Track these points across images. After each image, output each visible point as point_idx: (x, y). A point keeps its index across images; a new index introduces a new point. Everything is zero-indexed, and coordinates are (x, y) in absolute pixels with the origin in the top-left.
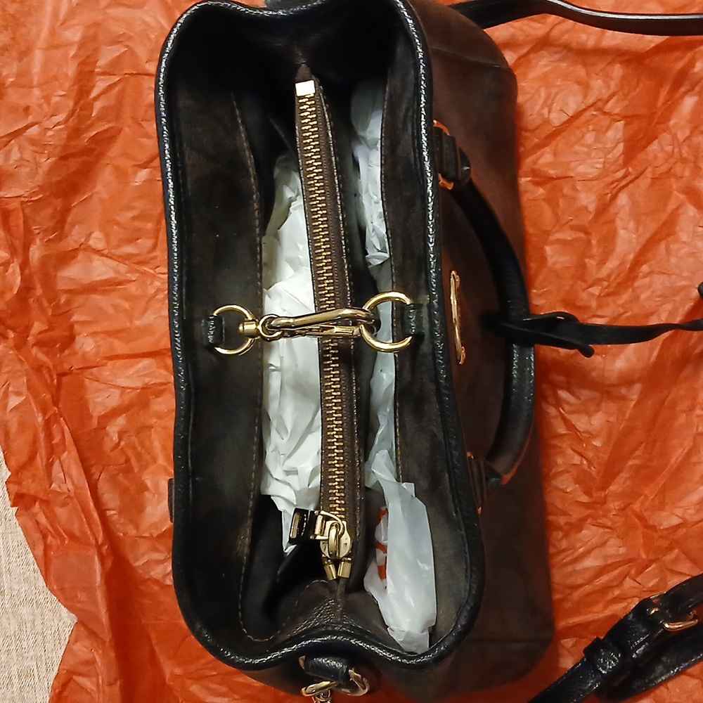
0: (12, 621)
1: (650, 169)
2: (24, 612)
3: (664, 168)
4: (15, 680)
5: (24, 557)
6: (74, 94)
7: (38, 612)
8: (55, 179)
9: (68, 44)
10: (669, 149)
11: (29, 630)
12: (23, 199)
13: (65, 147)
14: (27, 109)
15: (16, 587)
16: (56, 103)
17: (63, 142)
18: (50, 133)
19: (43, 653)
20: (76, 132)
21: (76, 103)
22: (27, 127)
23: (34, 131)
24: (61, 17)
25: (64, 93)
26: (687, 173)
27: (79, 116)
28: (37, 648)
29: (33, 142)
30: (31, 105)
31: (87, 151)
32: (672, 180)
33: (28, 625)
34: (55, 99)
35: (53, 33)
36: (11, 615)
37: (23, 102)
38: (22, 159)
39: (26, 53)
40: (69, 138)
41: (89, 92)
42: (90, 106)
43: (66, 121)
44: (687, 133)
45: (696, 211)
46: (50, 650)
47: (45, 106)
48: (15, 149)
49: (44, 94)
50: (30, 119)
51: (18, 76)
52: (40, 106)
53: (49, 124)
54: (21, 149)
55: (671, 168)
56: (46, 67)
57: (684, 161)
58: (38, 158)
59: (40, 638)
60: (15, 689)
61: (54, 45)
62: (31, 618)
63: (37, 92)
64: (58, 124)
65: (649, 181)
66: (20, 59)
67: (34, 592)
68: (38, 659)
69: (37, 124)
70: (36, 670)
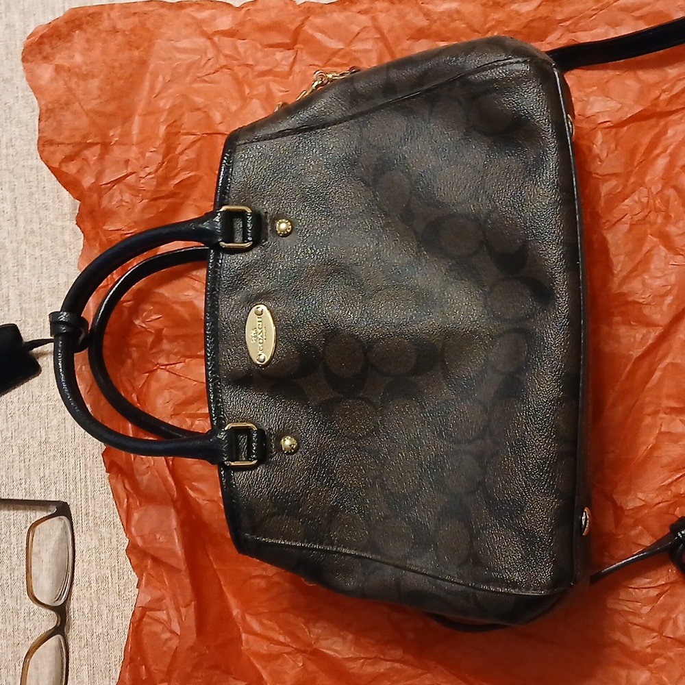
0: (94, 537)
1: (628, 216)
2: (104, 531)
3: (641, 216)
4: (94, 584)
5: (106, 487)
6: (162, 150)
7: (114, 531)
8: (147, 216)
9: (161, 111)
10: (645, 200)
11: (106, 544)
12: (122, 232)
13: (155, 191)
14: (127, 162)
15: (98, 510)
16: (149, 157)
17: (153, 188)
18: (142, 181)
19: (116, 564)
20: (165, 179)
21: (164, 157)
22: (127, 176)
23: (131, 179)
24: (157, 91)
25: (155, 149)
26: (659, 220)
27: (166, 167)
28: (112, 560)
29: (131, 187)
30: (131, 159)
31: (172, 195)
32: (648, 225)
33: (106, 541)
34: (148, 154)
35: (149, 103)
36: (93, 533)
37: (125, 156)
38: (122, 200)
39: (128, 119)
40: (159, 185)
41: (175, 149)
42: (176, 159)
43: (157, 171)
44: (660, 187)
45: (667, 251)
46: (122, 562)
47: (141, 160)
48: (117, 193)
49: (141, 150)
50: (130, 170)
51: (121, 136)
52: (137, 159)
53: (142, 174)
54: (121, 192)
55: (647, 216)
56: (142, 130)
57: (657, 211)
58: (134, 200)
59: (115, 553)
60: (93, 591)
61: (151, 112)
62: (109, 535)
63: (135, 149)
64: (149, 174)
65: (627, 226)
66: (124, 124)
67: (112, 516)
68: (113, 568)
69: (134, 173)
70: (110, 577)
